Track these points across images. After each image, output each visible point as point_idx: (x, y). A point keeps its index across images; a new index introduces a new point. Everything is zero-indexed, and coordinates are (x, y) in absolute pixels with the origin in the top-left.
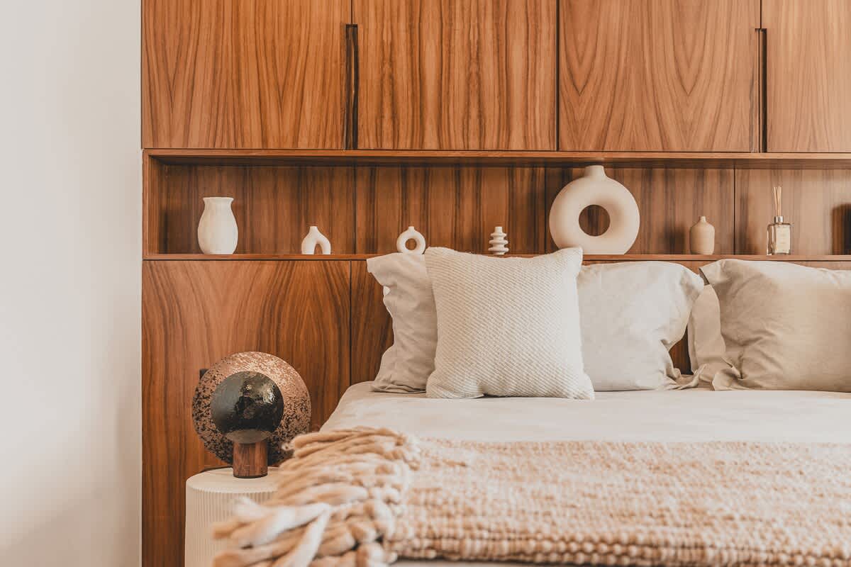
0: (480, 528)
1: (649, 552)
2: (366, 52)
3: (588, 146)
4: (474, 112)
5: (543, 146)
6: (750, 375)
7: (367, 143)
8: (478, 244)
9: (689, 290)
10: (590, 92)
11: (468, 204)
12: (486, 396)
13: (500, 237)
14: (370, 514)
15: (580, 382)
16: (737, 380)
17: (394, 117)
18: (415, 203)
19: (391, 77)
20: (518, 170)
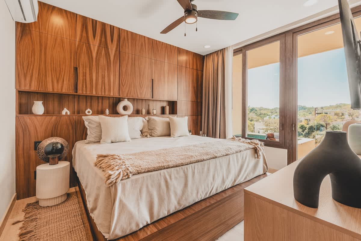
0: (143, 168)
1: (163, 167)
2: (79, 73)
3: (125, 96)
4: (103, 88)
5: (117, 95)
6: (153, 135)
7: (80, 92)
8: (102, 112)
9: (143, 121)
10: (125, 86)
11: (100, 104)
12: (112, 142)
13: (107, 112)
14: (128, 169)
15: (129, 139)
16: (151, 135)
17: (86, 87)
18: (89, 104)
19: (85, 79)
20: (110, 98)
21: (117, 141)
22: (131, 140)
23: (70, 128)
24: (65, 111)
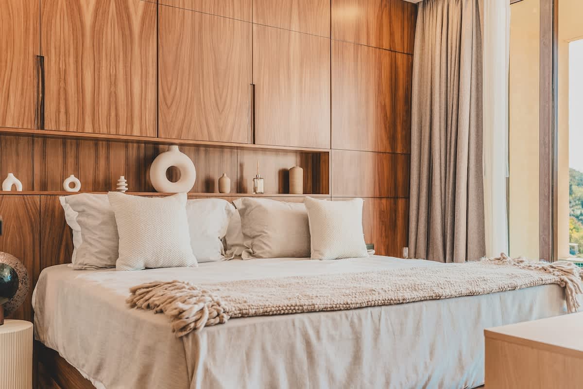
0: (252, 306)
2: (49, 72)
3: (173, 137)
4: (113, 114)
5: (150, 135)
6: (258, 252)
7: (50, 127)
8: (107, 186)
9: (229, 212)
10: (174, 108)
11: (102, 162)
12: (147, 268)
13: (123, 182)
14: (219, 305)
15: (192, 260)
16: (252, 255)
17: (67, 112)
18: (71, 161)
19: (65, 90)
20: (131, 145)
21: (159, 266)
22: (197, 265)
23: (27, 228)
24: (12, 182)
